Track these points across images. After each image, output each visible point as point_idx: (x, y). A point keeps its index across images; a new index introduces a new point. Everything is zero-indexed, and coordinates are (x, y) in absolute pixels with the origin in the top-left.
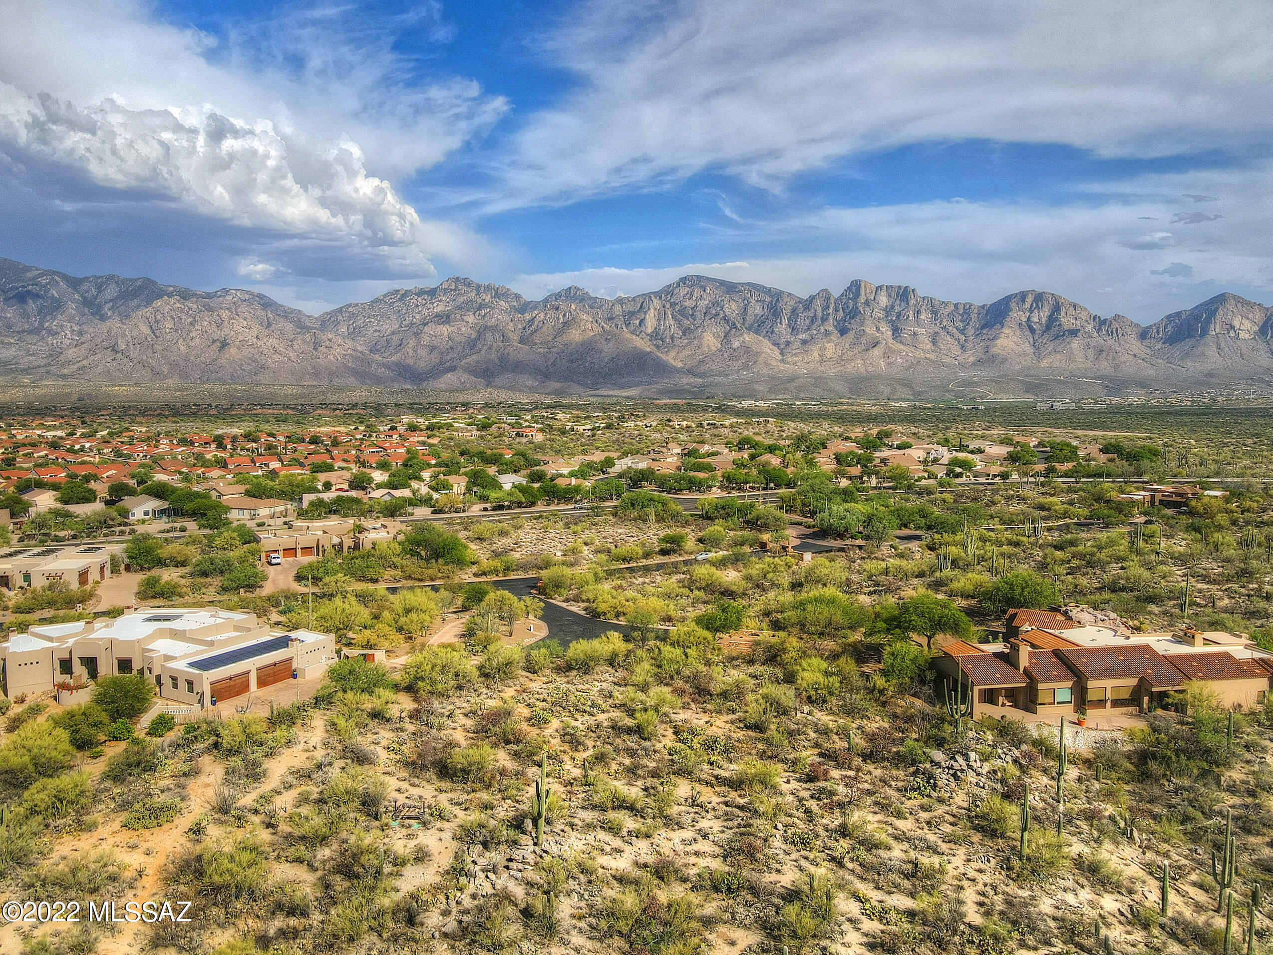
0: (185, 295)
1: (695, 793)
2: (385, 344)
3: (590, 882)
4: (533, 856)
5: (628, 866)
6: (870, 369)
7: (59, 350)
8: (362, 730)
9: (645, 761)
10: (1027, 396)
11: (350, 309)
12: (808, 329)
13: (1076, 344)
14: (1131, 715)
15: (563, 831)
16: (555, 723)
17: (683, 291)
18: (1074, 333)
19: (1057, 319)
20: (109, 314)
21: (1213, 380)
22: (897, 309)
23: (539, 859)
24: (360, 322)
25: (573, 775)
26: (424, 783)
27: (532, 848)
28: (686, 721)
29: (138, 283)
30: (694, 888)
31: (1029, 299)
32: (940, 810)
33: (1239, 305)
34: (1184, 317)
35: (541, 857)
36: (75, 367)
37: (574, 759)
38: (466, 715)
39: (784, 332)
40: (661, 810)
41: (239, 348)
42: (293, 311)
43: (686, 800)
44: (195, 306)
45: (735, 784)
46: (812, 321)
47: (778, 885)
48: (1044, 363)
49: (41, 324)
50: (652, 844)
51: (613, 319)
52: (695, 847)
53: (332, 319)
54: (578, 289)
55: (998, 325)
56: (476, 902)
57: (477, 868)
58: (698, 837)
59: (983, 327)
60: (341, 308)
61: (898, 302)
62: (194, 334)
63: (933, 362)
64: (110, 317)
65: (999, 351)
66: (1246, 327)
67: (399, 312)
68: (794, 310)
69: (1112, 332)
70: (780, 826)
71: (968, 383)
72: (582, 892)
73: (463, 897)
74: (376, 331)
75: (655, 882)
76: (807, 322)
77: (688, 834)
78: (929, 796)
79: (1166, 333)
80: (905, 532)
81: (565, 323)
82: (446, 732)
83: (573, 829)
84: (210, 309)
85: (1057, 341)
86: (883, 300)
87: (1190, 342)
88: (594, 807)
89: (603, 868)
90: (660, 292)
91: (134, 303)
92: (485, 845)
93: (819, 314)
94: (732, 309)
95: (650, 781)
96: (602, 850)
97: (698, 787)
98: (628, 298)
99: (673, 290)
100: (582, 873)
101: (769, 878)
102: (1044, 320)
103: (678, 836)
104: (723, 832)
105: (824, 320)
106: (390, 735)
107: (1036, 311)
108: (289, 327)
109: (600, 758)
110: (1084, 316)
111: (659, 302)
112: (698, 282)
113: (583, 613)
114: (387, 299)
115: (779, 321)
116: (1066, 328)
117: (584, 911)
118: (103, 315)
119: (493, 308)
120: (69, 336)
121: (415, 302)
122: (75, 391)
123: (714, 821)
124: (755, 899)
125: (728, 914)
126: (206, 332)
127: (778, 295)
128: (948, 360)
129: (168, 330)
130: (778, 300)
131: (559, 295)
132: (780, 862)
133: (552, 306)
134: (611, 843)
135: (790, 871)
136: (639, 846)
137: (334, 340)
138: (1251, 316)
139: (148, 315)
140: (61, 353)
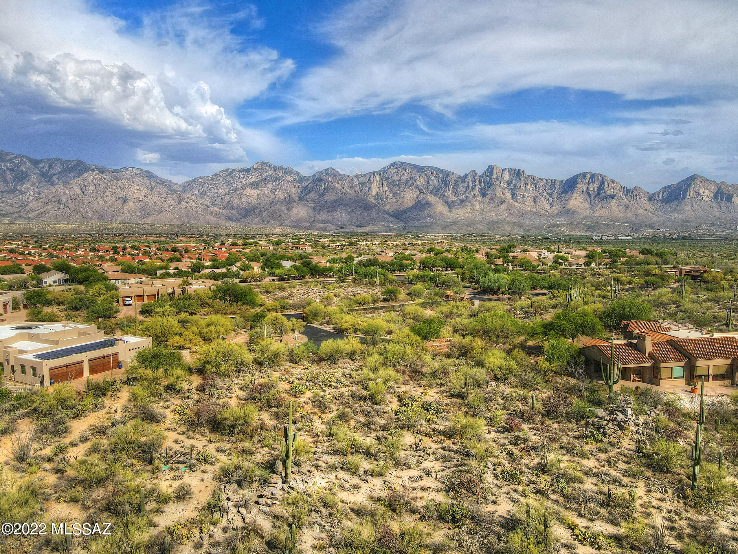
0: (102, 171)
1: (418, 441)
2: (220, 200)
3: (331, 515)
4: (281, 493)
5: (364, 499)
6: (500, 217)
7: (26, 203)
8: (157, 398)
9: (377, 419)
10: (587, 232)
11: (200, 180)
12: (464, 194)
13: (614, 203)
14: (727, 386)
15: (309, 471)
16: (308, 394)
17: (393, 170)
18: (613, 196)
19: (603, 189)
20: (57, 181)
21: (688, 224)
22: (514, 182)
23: (286, 495)
24: (206, 188)
25: (320, 430)
26: (198, 436)
27: (281, 485)
28: (406, 392)
29: (74, 163)
30: (423, 518)
31: (588, 177)
32: (613, 452)
33: (703, 182)
34: (673, 188)
35: (288, 493)
36: (36, 213)
37: (322, 418)
38: (241, 389)
39: (450, 195)
40: (391, 455)
41: (134, 202)
42: (166, 181)
43: (411, 447)
44: (108, 177)
45: (450, 434)
46: (466, 189)
47: (496, 514)
48: (596, 214)
49: (15, 187)
50: (385, 481)
51: (353, 186)
52: (421, 483)
53: (190, 186)
54: (333, 169)
55: (571, 192)
56: (227, 535)
57: (230, 504)
58: (423, 475)
59: (562, 193)
60: (195, 179)
61: (515, 178)
62: (107, 194)
63: (535, 213)
64: (57, 183)
65: (571, 207)
66: (707, 194)
67: (229, 182)
68: (456, 183)
69: (633, 197)
70: (490, 465)
71: (555, 225)
72: (323, 524)
73: (215, 530)
74: (215, 193)
75: (389, 514)
76: (464, 189)
77: (414, 473)
78: (601, 441)
79: (663, 197)
80: (534, 291)
81: (325, 189)
82: (224, 400)
83: (317, 470)
84: (117, 179)
85: (603, 202)
86: (506, 177)
87: (676, 202)
88: (336, 452)
89: (343, 502)
90: (380, 171)
91: (72, 175)
92: (240, 484)
93: (471, 185)
95: (380, 433)
96: (342, 487)
97: (420, 437)
98: (361, 175)
99: (387, 170)
100: (324, 506)
101: (487, 508)
102: (596, 189)
103: (406, 474)
104: (443, 471)
105: (473, 188)
106: (179, 402)
107: (591, 184)
108: (164, 190)
109: (342, 417)
110: (618, 187)
111: (379, 177)
112: (402, 165)
113: (332, 331)
114: (221, 174)
115: (447, 188)
116: (608, 194)
117: (325, 541)
118: (53, 182)
119: (284, 180)
120: (32, 194)
121: (238, 176)
122: (35, 227)
123: (435, 462)
124: (478, 528)
125: (455, 542)
126: (115, 193)
127: (447, 174)
128: (543, 212)
129: (92, 192)
130: (447, 177)
131: (322, 173)
132: (495, 495)
133: (318, 179)
134: (349, 481)
135: (504, 502)
136: (374, 483)
137: (191, 198)
138: (709, 188)
139: (80, 182)
140: (28, 205)
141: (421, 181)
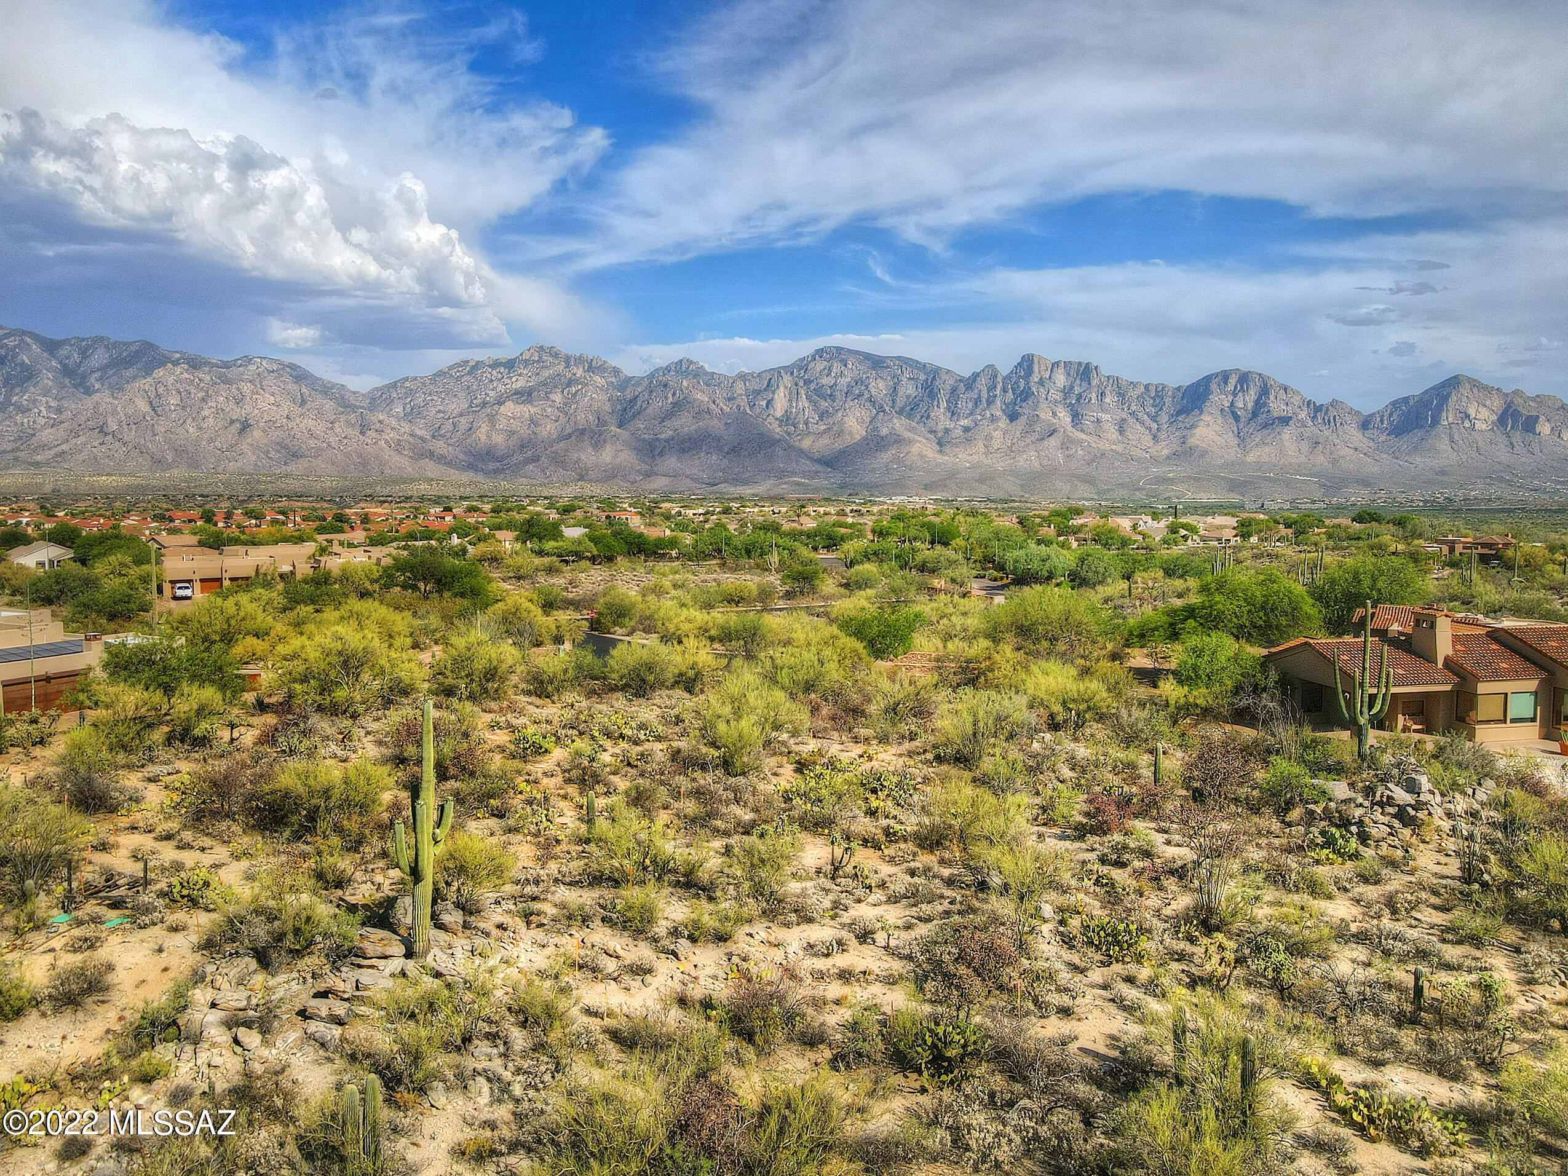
0: (195, 364)
1: (838, 852)
2: (451, 427)
3: (538, 1049)
4: (391, 986)
5: (657, 1006)
6: (1045, 462)
7: (31, 432)
9: (732, 809)
10: (1232, 495)
11: (407, 384)
12: (971, 414)
13: (1287, 434)
15: (500, 926)
16: (558, 754)
17: (820, 365)
18: (1285, 421)
19: (1265, 404)
20: (97, 386)
21: (1445, 479)
22: (1077, 390)
24: (420, 401)
26: (209, 843)
27: (396, 964)
28: (819, 753)
29: (134, 348)
30: (840, 1061)
31: (1233, 380)
32: (1396, 882)
33: (1475, 390)
34: (1411, 403)
36: (52, 452)
39: (942, 417)
40: (758, 884)
41: (264, 431)
42: (334, 385)
43: (819, 870)
44: (208, 378)
45: (930, 840)
46: (976, 404)
47: (1073, 1047)
48: (1251, 457)
49: (8, 398)
50: (730, 956)
51: (734, 398)
52: (840, 961)
53: (384, 396)
54: (692, 362)
55: (1197, 412)
57: (214, 1017)
58: (848, 938)
59: (1179, 413)
60: (396, 382)
61: (1078, 381)
62: (206, 413)
63: (1122, 455)
64: (98, 391)
65: (1198, 442)
66: (1483, 416)
67: (468, 387)
68: (954, 390)
69: (1329, 421)
70: (1047, 910)
71: (1164, 480)
73: (146, 1100)
74: (439, 411)
76: (970, 405)
77: (822, 933)
78: (1355, 856)
79: (1391, 423)
81: (674, 404)
83: (528, 923)
84: (228, 382)
85: (1265, 431)
86: (1061, 379)
87: (1419, 433)
88: (596, 880)
89: (589, 1013)
90: (793, 366)
91: (129, 372)
92: (263, 959)
93: (984, 394)
96: (594, 970)
98: (752, 374)
99: (807, 365)
100: (523, 1024)
101: (1044, 1029)
102: (1250, 405)
103: (795, 937)
104: (908, 927)
105: (990, 402)
107: (1240, 394)
108: (329, 405)
110: (1296, 400)
111: (790, 378)
112: (838, 354)
114: (453, 372)
115: (935, 403)
116: (1276, 414)
117: (500, 1133)
118: (89, 388)
119: (586, 384)
120: (44, 413)
121: (489, 376)
122: (47, 481)
123: (886, 907)
124: (1018, 1088)
125: (940, 1133)
126: (222, 410)
127: (935, 372)
128: (1137, 453)
129: (173, 408)
130: (934, 378)
131: (668, 369)
132: (1066, 990)
133: (658, 382)
134: (621, 952)
135: (1097, 1013)
136: (695, 959)
137: (387, 421)
138: (1488, 403)
139: (147, 387)
140: (34, 435)
141: (879, 387)
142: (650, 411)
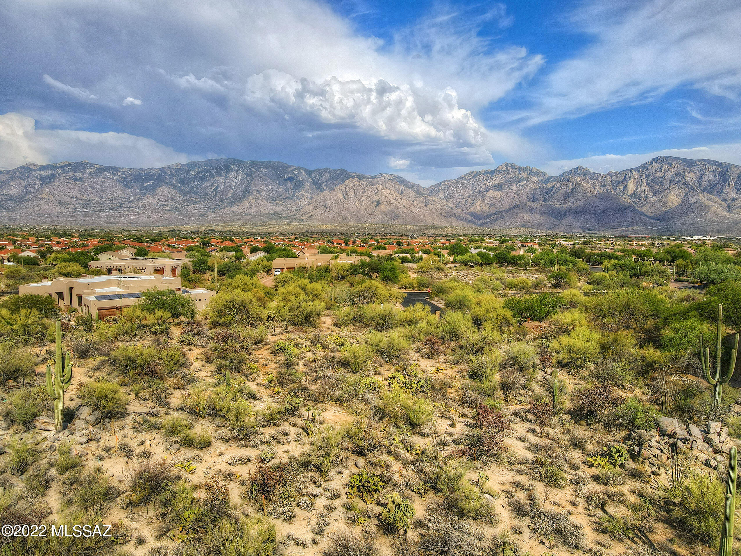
0: (361, 178)
2: (464, 203)
7: (301, 207)
11: (446, 183)
24: (451, 191)
29: (338, 172)
36: (308, 216)
39: (731, 192)
41: (386, 205)
42: (415, 185)
44: (365, 183)
51: (605, 186)
53: (436, 189)
54: (583, 168)
60: (441, 183)
62: (364, 198)
64: (325, 190)
67: (473, 184)
68: (739, 177)
74: (460, 195)
78: (622, 466)
81: (573, 189)
84: (372, 185)
90: (639, 167)
91: (336, 182)
94: (691, 177)
98: (616, 173)
99: (648, 167)
108: (413, 194)
111: (637, 174)
114: (466, 177)
118: (322, 189)
119: (529, 181)
120: (306, 200)
121: (482, 178)
122: (304, 227)
126: (370, 197)
127: (727, 167)
129: (351, 196)
130: (727, 170)
131: (570, 172)
133: (564, 178)
137: (436, 200)
139: (342, 188)
140: (302, 209)
142: (559, 193)
